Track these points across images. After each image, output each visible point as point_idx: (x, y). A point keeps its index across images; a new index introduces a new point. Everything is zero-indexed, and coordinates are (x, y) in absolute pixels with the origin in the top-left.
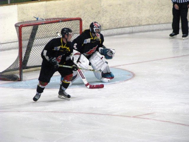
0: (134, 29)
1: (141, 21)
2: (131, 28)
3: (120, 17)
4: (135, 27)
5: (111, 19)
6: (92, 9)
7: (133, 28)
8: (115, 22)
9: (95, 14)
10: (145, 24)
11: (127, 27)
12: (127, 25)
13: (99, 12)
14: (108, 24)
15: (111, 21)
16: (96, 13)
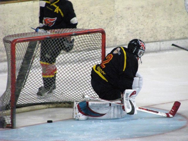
0: (163, 45)
1: (174, 32)
2: (158, 43)
3: (142, 27)
4: (165, 43)
5: (128, 29)
6: (102, 14)
7: (162, 43)
8: (134, 33)
9: (106, 21)
10: (179, 37)
11: (152, 42)
12: (152, 39)
13: (111, 18)
14: (124, 38)
15: (129, 32)
16: (107, 19)
